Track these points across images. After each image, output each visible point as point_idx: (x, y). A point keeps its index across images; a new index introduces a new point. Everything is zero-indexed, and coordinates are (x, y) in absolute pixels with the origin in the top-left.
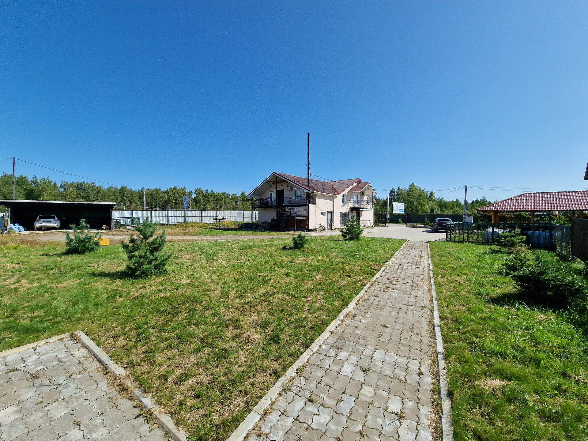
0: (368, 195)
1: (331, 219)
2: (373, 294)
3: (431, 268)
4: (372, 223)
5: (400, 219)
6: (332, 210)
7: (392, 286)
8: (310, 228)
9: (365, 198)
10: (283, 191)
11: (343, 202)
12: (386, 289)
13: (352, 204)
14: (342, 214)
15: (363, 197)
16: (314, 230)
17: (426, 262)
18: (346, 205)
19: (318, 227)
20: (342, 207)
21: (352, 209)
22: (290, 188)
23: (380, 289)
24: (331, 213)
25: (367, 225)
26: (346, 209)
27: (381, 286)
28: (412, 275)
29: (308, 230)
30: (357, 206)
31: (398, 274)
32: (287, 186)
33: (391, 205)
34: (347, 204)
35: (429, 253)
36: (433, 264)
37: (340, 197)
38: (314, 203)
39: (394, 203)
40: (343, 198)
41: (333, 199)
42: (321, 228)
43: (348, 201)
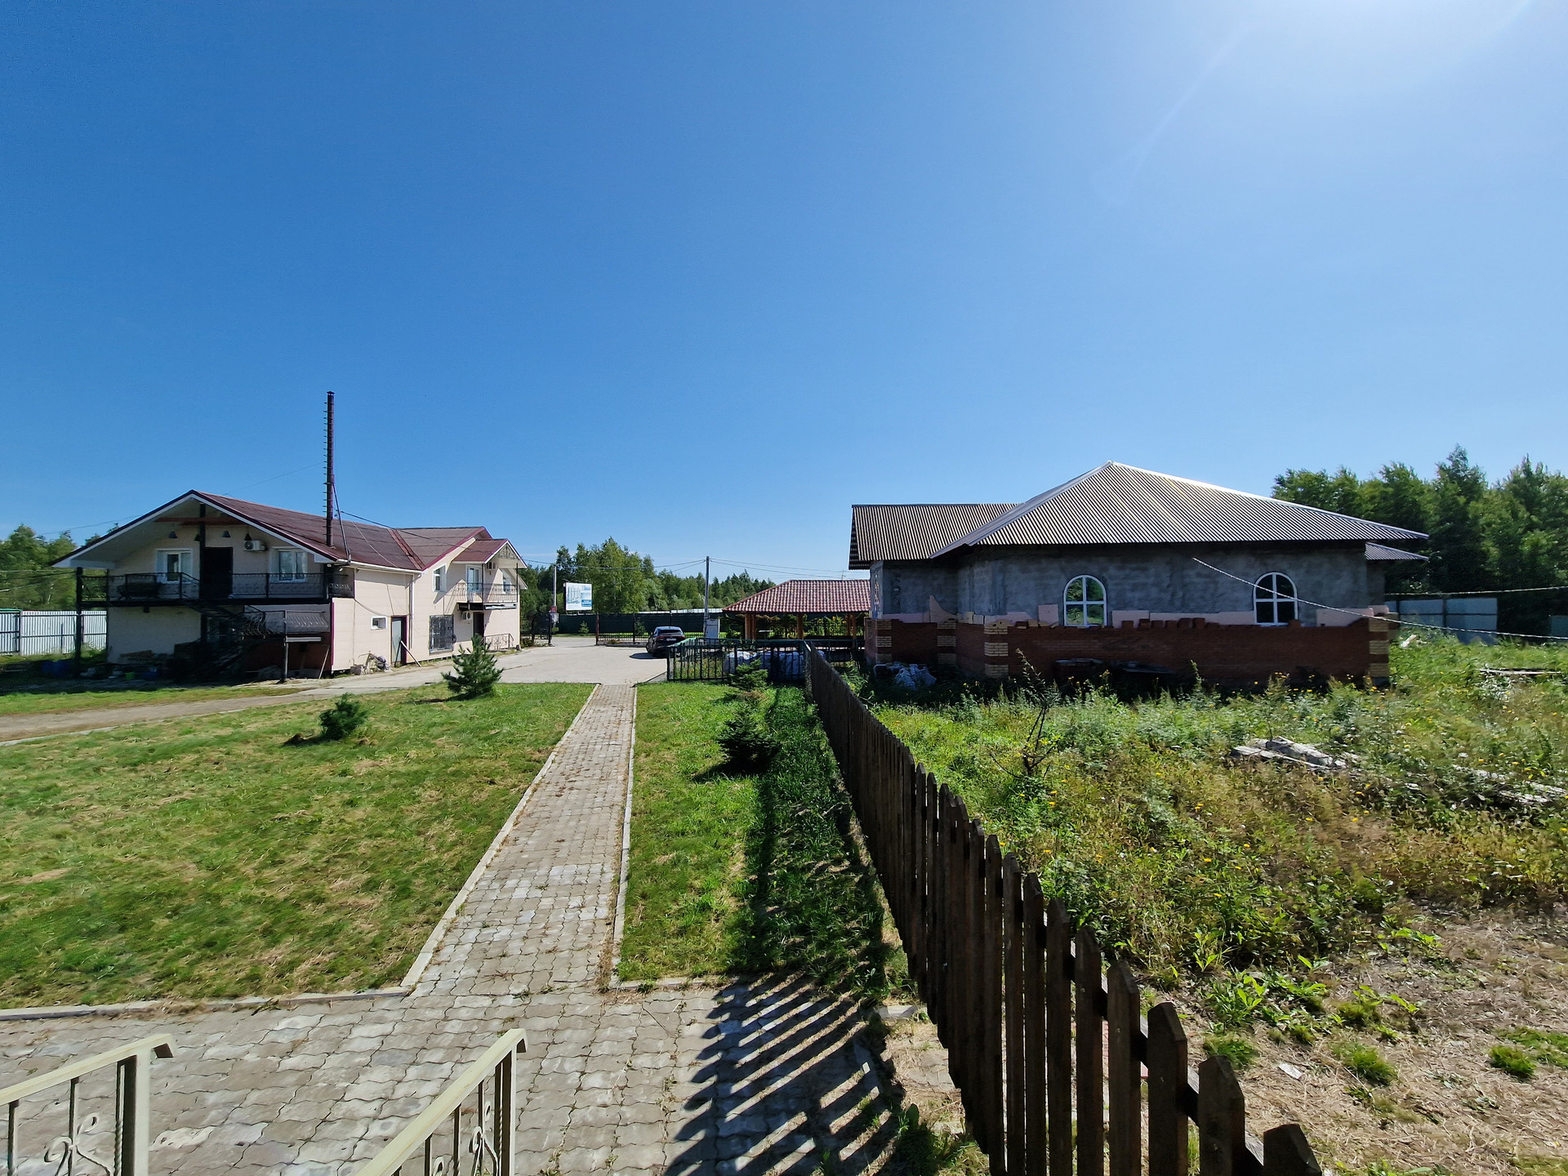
0: (507, 570)
1: (404, 637)
2: (539, 804)
3: (633, 742)
4: (516, 642)
5: (583, 625)
6: (402, 611)
7: (569, 785)
8: (334, 668)
9: (499, 578)
10: (227, 553)
11: (438, 588)
12: (561, 791)
13: (461, 594)
14: (434, 621)
15: (492, 575)
16: (347, 672)
17: (626, 733)
18: (447, 598)
19: (362, 661)
20: (435, 602)
21: (462, 607)
22: (257, 545)
23: (548, 794)
24: (403, 619)
25: (504, 646)
26: (446, 607)
27: (550, 788)
28: (601, 761)
29: (329, 674)
30: (477, 599)
31: (579, 762)
32: (248, 538)
33: (561, 590)
34: (450, 593)
35: (635, 710)
36: (637, 734)
37: (428, 576)
38: (349, 594)
39: (568, 585)
40: (438, 579)
41: (408, 581)
42: (372, 664)
43: (450, 586)
